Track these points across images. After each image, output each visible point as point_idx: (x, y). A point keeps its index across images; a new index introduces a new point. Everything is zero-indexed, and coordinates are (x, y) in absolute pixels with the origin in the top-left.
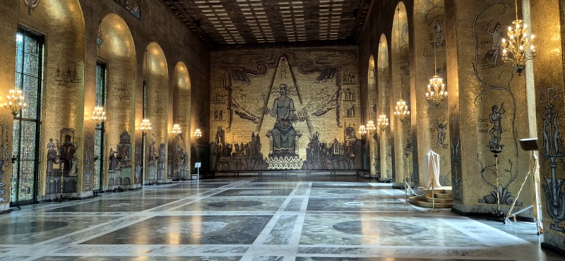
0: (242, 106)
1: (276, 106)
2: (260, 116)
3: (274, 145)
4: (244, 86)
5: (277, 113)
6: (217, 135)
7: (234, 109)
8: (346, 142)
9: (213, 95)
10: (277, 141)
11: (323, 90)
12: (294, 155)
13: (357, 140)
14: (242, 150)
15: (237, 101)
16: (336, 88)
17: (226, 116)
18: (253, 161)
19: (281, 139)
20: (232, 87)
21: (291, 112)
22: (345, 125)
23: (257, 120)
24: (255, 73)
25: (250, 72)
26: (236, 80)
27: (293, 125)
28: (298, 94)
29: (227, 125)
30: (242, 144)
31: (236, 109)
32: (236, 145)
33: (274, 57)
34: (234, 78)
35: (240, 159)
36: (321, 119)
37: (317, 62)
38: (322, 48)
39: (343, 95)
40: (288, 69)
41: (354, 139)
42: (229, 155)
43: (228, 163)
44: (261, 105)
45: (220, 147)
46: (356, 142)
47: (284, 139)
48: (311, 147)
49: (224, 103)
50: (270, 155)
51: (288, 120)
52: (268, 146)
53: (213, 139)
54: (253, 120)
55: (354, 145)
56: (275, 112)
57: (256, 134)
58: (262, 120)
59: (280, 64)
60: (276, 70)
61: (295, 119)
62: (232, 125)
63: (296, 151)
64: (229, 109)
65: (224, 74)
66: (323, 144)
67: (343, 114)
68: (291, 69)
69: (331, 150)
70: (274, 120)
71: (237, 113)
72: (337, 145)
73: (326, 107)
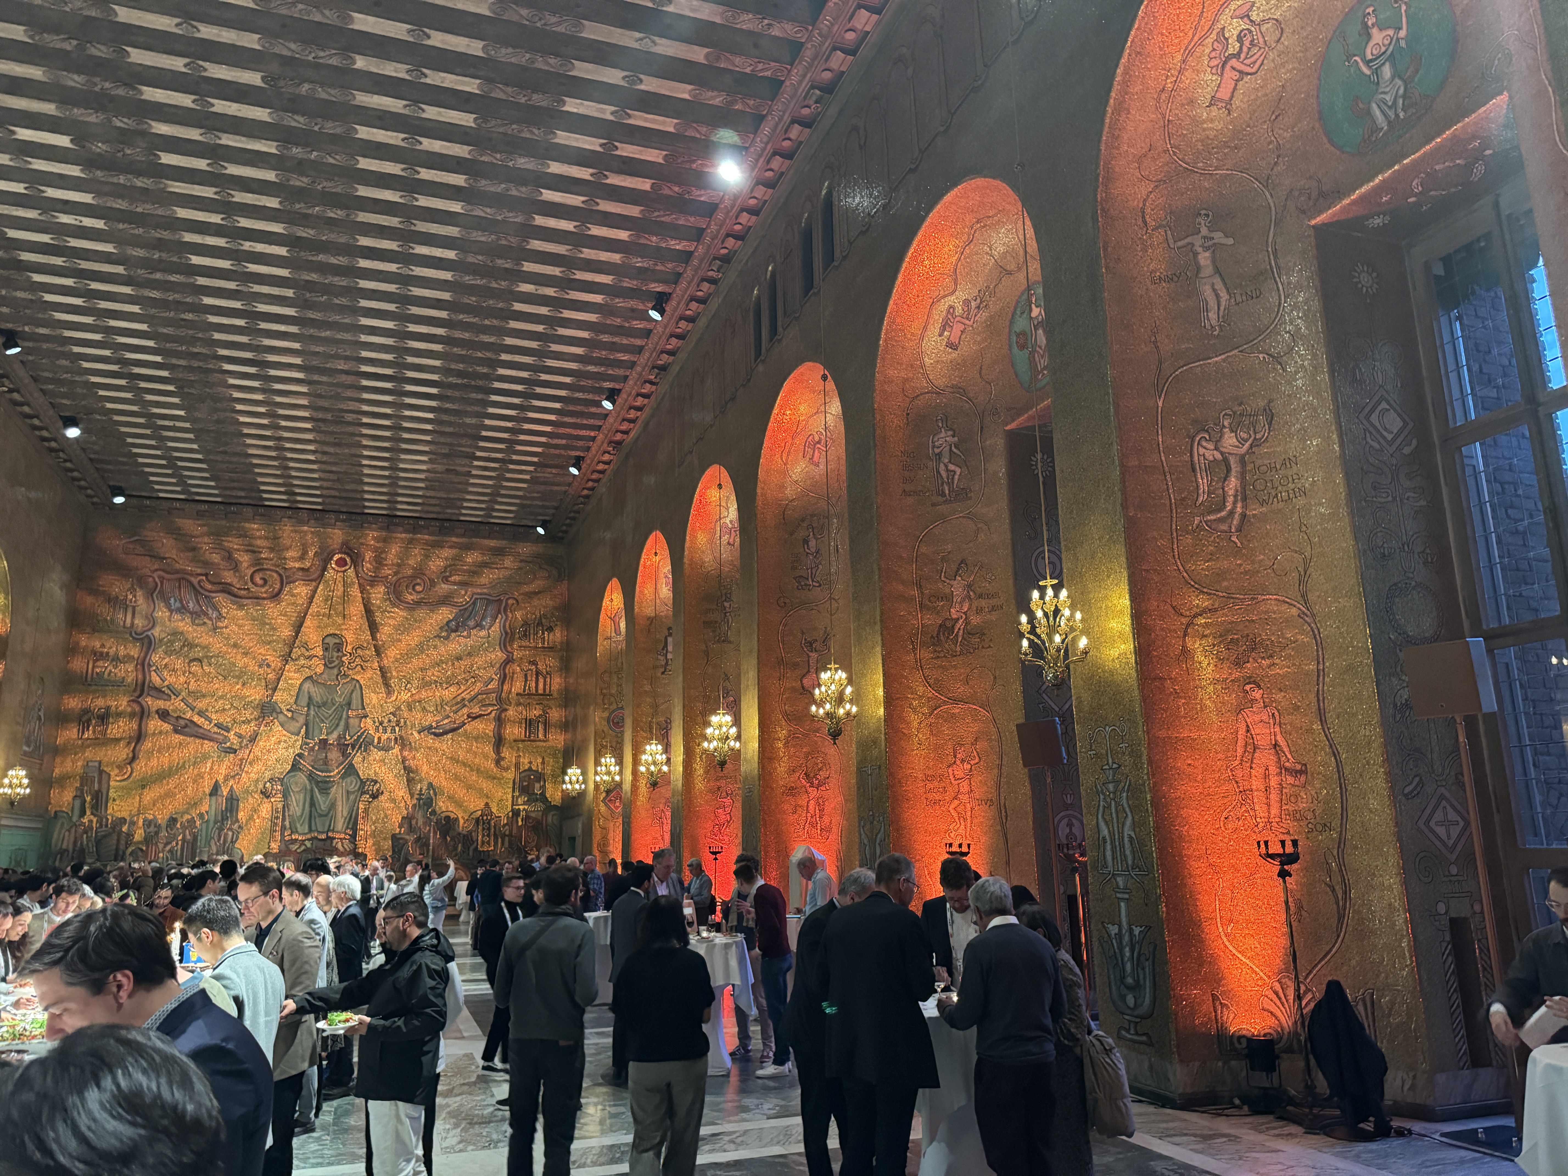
0: (184, 694)
1: (304, 701)
2: (247, 728)
3: (285, 822)
4: (200, 631)
5: (306, 723)
6: (80, 790)
7: (155, 704)
8: (516, 813)
9: (79, 656)
10: (297, 811)
11: (459, 659)
13: (549, 807)
15: (170, 679)
16: (498, 658)
17: (121, 726)
19: (312, 802)
20: (155, 633)
21: (353, 721)
22: (517, 765)
23: (235, 743)
24: (241, 593)
25: (226, 589)
26: (171, 611)
28: (382, 668)
29: (123, 757)
30: (172, 821)
31: (161, 704)
32: (150, 824)
33: (313, 554)
34: (168, 605)
36: (446, 743)
37: (447, 581)
38: (467, 540)
39: (518, 677)
40: (354, 591)
41: (540, 806)
44: (255, 693)
46: (545, 813)
47: (323, 803)
48: (409, 831)
49: (119, 682)
51: (339, 745)
52: (266, 827)
53: (62, 802)
54: (219, 742)
55: (538, 822)
56: (301, 718)
57: (225, 789)
58: (253, 741)
59: (329, 574)
60: (314, 590)
61: (364, 744)
62: (143, 755)
64: (134, 702)
66: (447, 818)
67: (513, 731)
68: (363, 590)
69: (469, 837)
71: (164, 715)
72: (489, 823)
73: (465, 711)
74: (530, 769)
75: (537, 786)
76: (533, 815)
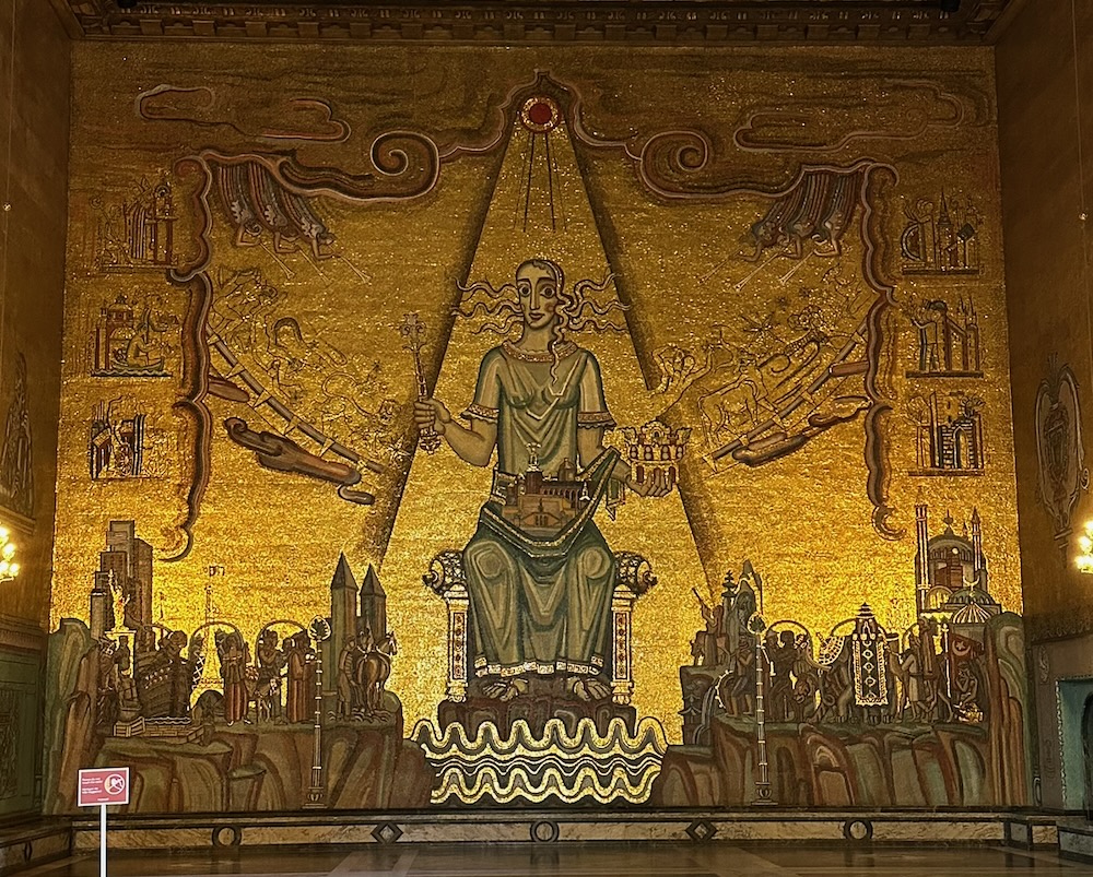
0: (270, 389)
2: (389, 454)
3: (474, 639)
4: (289, 266)
5: (499, 441)
6: (100, 576)
7: (219, 410)
8: (928, 628)
9: (81, 320)
10: (495, 617)
11: (783, 302)
12: (605, 709)
14: (267, 672)
15: (245, 360)
16: (862, 298)
17: (164, 453)
18: (340, 749)
19: (523, 601)
20: (210, 270)
21: (587, 438)
22: (922, 524)
23: (370, 483)
24: (359, 185)
25: (332, 180)
27: (601, 516)
28: (632, 326)
29: (172, 514)
30: (267, 636)
31: (232, 409)
32: (229, 644)
33: (482, 99)
34: (230, 218)
35: (255, 738)
36: (771, 479)
37: (746, 138)
38: (775, 51)
39: (907, 337)
40: (567, 172)
41: (977, 614)
42: (177, 707)
43: (166, 760)
44: (399, 385)
45: (120, 657)
46: (989, 630)
47: (544, 602)
48: (714, 662)
49: (156, 371)
50: (447, 711)
51: (564, 485)
52: (441, 650)
53: (71, 602)
54: (341, 481)
55: (977, 651)
56: (487, 431)
57: (358, 574)
58: (401, 480)
59: (518, 139)
60: (494, 174)
62: (206, 509)
63: (620, 686)
64: (184, 405)
65: (164, 190)
66: (787, 635)
67: (906, 452)
68: (584, 168)
69: (834, 679)
70: (479, 486)
71: (238, 432)
72: (873, 648)
73: (805, 410)
74: (949, 535)
75: (967, 570)
76: (964, 633)
